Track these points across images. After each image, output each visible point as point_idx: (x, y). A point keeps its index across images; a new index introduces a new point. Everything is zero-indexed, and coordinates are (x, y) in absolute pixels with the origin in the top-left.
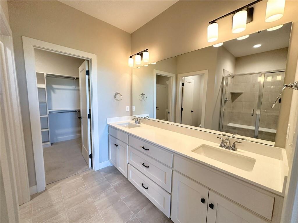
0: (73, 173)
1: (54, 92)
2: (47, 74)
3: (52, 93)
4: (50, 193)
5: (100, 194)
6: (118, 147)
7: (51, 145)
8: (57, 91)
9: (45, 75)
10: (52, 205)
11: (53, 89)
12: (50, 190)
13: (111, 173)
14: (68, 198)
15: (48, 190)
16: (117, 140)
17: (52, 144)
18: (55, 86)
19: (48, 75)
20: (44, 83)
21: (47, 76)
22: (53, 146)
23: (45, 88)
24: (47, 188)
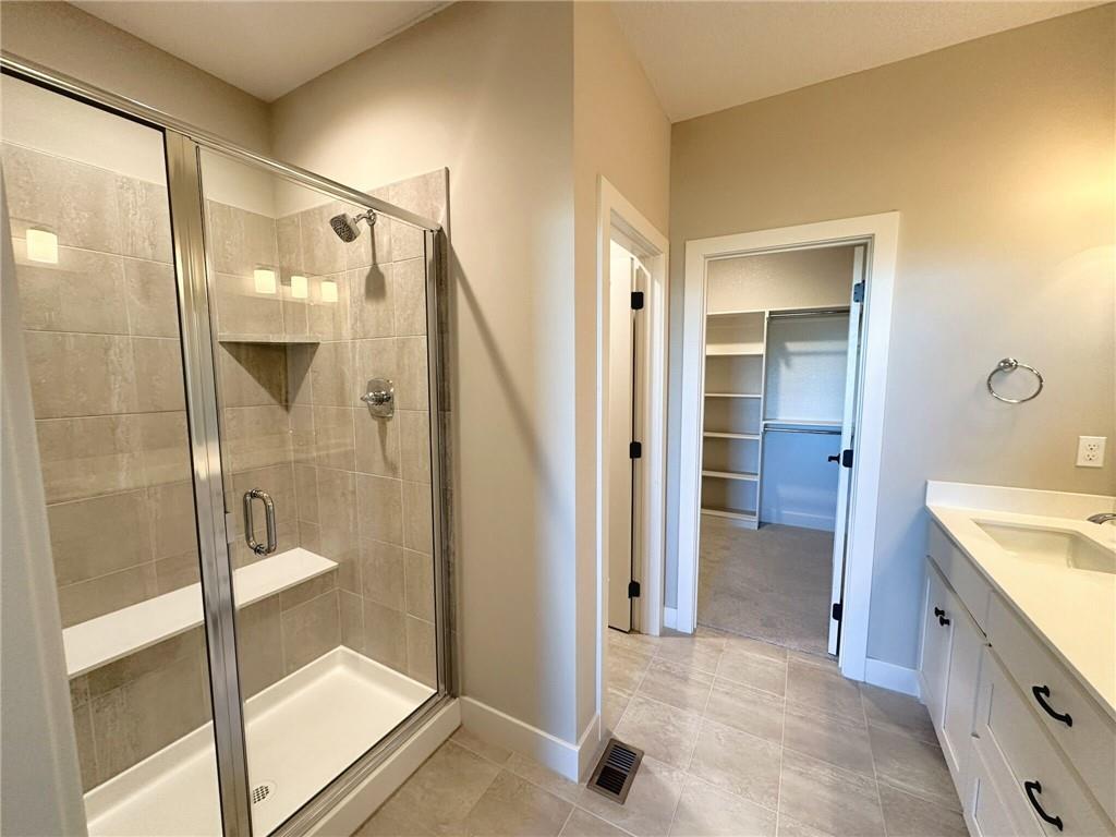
0: (771, 636)
1: (788, 364)
2: (771, 313)
3: (783, 369)
4: (696, 648)
5: (816, 763)
6: (948, 630)
7: (759, 527)
8: (796, 361)
9: (767, 315)
10: (685, 679)
11: (787, 355)
12: (699, 641)
13: (905, 727)
14: (723, 692)
15: (698, 639)
16: (948, 591)
17: (761, 524)
18: (791, 346)
19: (774, 316)
20: (762, 341)
21: (771, 319)
22: (763, 530)
23: (762, 356)
24: (697, 634)
